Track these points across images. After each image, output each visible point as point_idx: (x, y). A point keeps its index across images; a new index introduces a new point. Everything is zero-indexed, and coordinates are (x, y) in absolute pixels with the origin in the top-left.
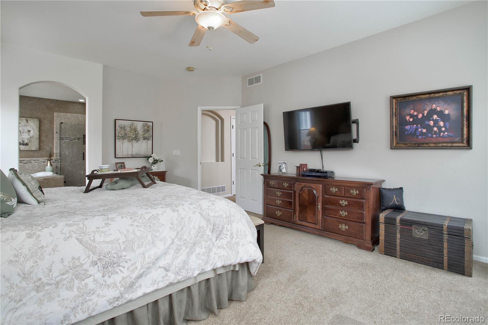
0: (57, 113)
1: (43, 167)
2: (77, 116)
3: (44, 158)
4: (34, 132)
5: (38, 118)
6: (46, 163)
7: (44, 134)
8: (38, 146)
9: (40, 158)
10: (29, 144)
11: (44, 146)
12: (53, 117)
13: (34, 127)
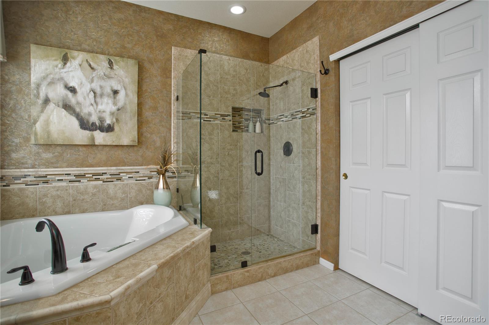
0: (179, 49)
1: (148, 192)
2: (220, 60)
3: (149, 167)
4: (127, 95)
5: (136, 59)
6: (154, 180)
7: (149, 103)
8: (136, 133)
9: (142, 165)
10: (116, 128)
11: (149, 136)
12: (170, 60)
13: (127, 80)
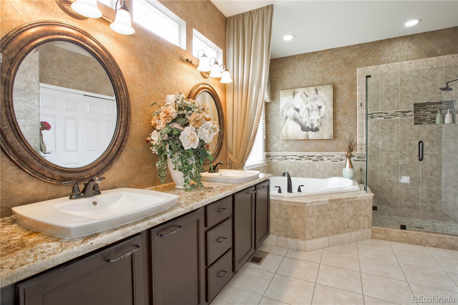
0: (362, 68)
1: (340, 169)
2: (400, 67)
3: (340, 153)
4: (326, 108)
5: (332, 84)
6: (344, 162)
7: (340, 111)
8: (332, 131)
9: (336, 152)
10: (320, 129)
11: (341, 132)
12: (355, 78)
13: (326, 99)
